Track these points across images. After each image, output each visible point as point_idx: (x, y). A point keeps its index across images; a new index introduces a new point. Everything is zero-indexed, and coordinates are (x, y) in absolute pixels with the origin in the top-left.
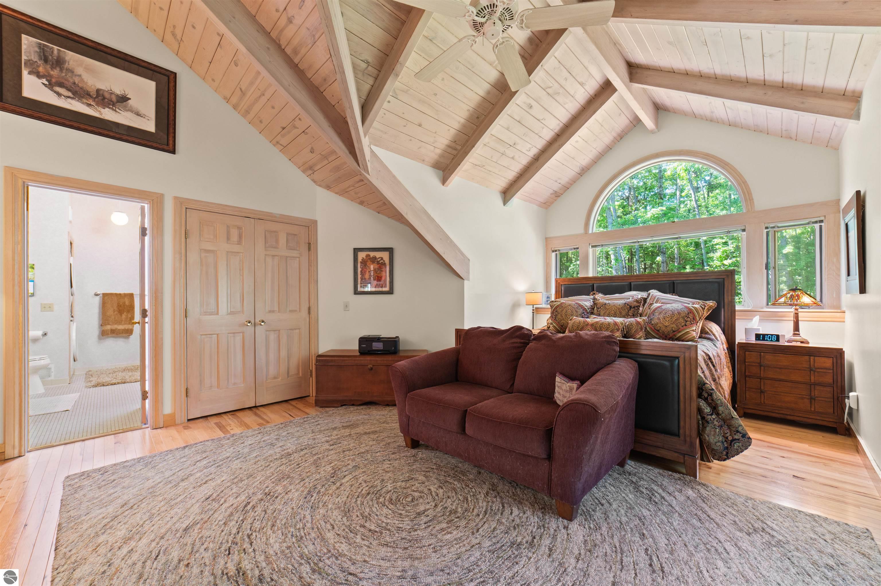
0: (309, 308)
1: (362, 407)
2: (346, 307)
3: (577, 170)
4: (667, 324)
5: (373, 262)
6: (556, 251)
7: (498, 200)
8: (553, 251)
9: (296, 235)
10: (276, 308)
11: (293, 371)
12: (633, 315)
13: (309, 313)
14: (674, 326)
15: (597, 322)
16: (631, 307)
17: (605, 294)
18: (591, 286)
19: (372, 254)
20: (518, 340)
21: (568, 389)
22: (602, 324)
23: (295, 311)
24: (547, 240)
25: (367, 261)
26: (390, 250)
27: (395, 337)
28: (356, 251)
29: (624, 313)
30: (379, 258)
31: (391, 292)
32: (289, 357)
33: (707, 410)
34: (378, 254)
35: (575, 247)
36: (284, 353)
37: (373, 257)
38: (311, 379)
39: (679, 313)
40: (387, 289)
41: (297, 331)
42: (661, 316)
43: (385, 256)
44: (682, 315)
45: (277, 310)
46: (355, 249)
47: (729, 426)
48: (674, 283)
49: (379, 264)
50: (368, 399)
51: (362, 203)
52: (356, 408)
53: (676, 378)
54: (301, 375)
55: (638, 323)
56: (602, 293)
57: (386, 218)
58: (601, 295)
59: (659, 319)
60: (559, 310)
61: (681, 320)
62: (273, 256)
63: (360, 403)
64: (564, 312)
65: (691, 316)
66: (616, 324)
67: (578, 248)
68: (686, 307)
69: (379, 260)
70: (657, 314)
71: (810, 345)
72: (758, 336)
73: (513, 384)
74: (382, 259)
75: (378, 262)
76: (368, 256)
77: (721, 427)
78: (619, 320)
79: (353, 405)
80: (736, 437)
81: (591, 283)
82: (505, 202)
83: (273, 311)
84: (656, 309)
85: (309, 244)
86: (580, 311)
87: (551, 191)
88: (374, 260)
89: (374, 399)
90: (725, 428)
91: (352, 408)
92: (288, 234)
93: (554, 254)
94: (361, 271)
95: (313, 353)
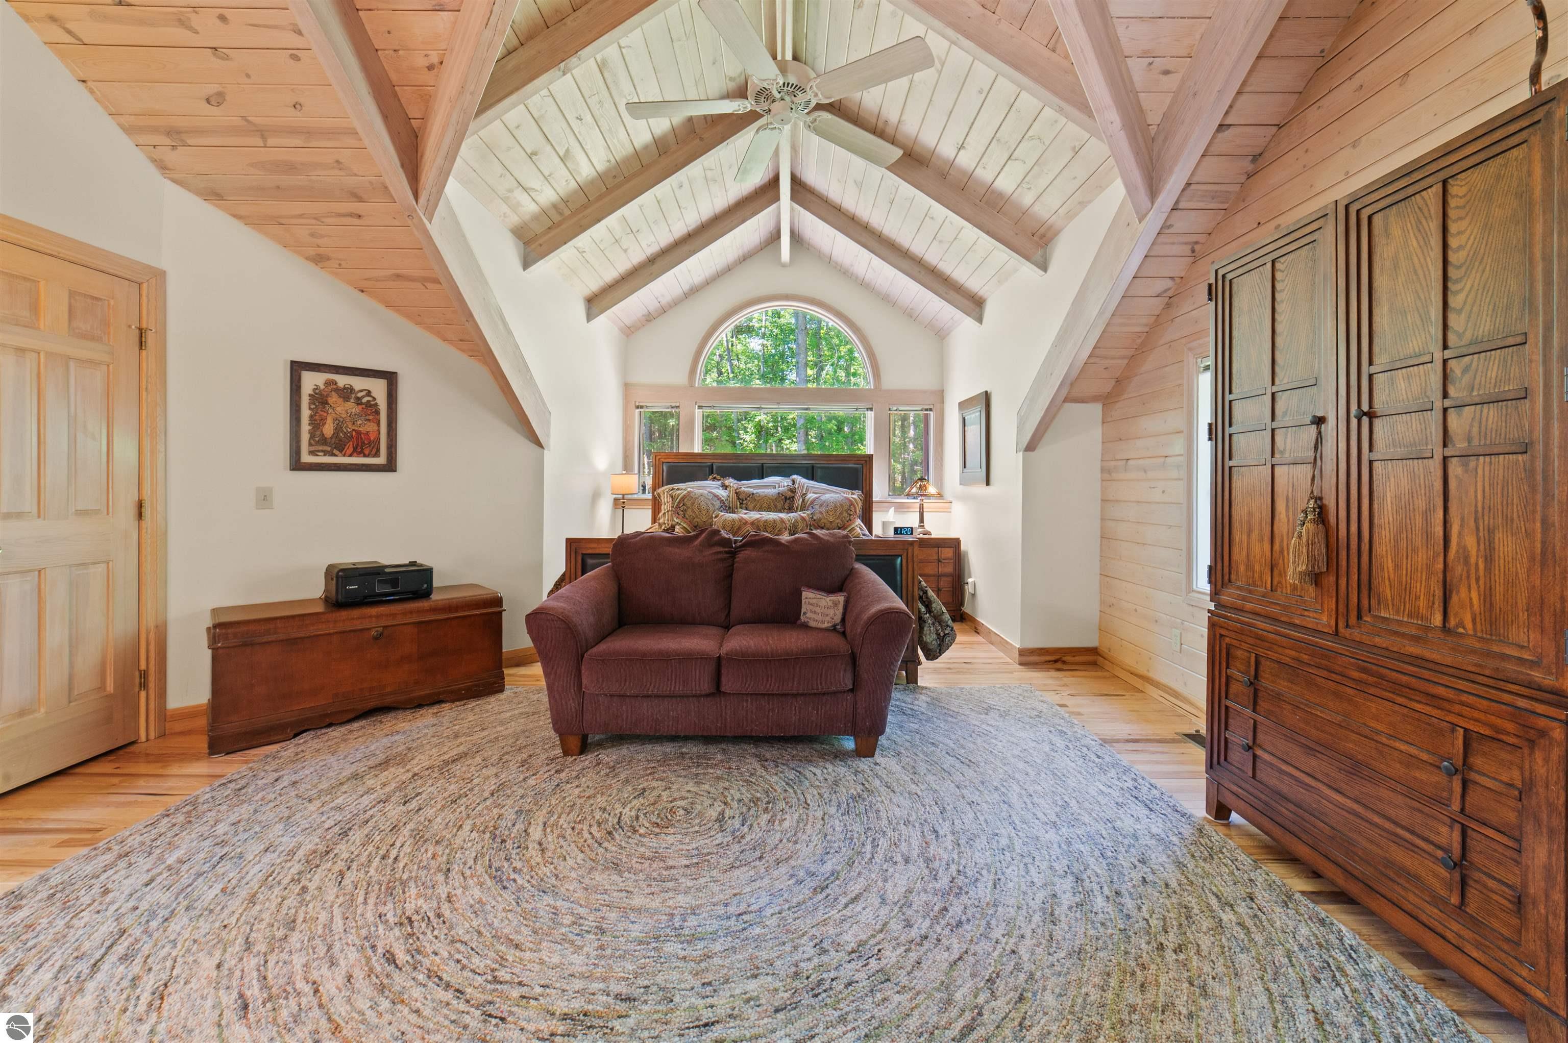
0: (140, 505)
1: (356, 725)
2: (264, 498)
3: (686, 287)
4: (831, 519)
5: (346, 399)
6: (642, 407)
7: (580, 309)
8: (637, 407)
9: (97, 299)
10: (29, 505)
11: (85, 683)
12: (790, 509)
13: (140, 515)
14: (839, 521)
15: (758, 520)
16: (786, 498)
17: (739, 479)
18: (709, 466)
19: (342, 380)
20: (722, 549)
21: (830, 604)
22: (766, 521)
23: (97, 512)
24: (627, 388)
25: (327, 396)
26: (390, 378)
27: (407, 562)
28: (297, 368)
29: (779, 506)
30: (361, 391)
31: (390, 466)
32: (74, 643)
33: (923, 609)
34: (358, 383)
35: (673, 405)
36: (56, 636)
37: (345, 388)
38: (143, 694)
39: (841, 505)
40: (381, 460)
41: (102, 568)
42: (823, 510)
43: (378, 388)
44: (846, 507)
45: (35, 511)
46: (294, 364)
47: (940, 622)
48: (813, 467)
49: (361, 404)
50: (372, 704)
51: (319, 259)
52: (343, 729)
53: (899, 578)
54: (110, 688)
55: (803, 519)
56: (733, 477)
57: (381, 308)
58: (731, 480)
59: (821, 513)
60: (689, 504)
61: (845, 514)
62: (21, 351)
63: (352, 716)
64: (696, 505)
65: (852, 509)
66: (782, 521)
67: (678, 407)
68: (848, 499)
69: (360, 395)
70: (817, 507)
71: (933, 536)
72: (896, 530)
73: (729, 612)
74: (369, 393)
75: (358, 399)
76: (328, 383)
77: (933, 624)
78: (783, 515)
79: (330, 725)
80: (947, 632)
81: (709, 461)
82: (590, 317)
83: (19, 515)
84: (814, 500)
85: (141, 332)
86: (718, 504)
87: (645, 312)
88: (347, 393)
89: (388, 700)
90: (937, 624)
91: (336, 733)
92: (72, 294)
93: (638, 411)
94: (311, 417)
95: (152, 625)
